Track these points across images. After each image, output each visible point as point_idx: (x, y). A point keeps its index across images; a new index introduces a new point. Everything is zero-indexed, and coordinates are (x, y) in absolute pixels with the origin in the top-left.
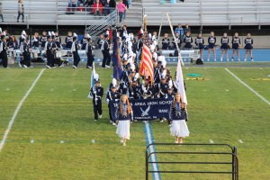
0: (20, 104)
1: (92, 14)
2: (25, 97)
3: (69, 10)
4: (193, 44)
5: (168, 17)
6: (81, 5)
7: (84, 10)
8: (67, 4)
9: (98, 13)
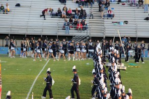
0: (37, 78)
1: (77, 29)
2: (39, 74)
3: (64, 27)
4: (132, 47)
5: (119, 32)
6: (71, 25)
7: (72, 27)
8: (63, 24)
9: (80, 30)
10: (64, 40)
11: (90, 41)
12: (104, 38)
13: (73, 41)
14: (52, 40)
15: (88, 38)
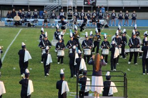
10: (36, 10)
11: (62, 10)
12: (76, 8)
13: (45, 11)
14: (23, 10)
15: (59, 8)
